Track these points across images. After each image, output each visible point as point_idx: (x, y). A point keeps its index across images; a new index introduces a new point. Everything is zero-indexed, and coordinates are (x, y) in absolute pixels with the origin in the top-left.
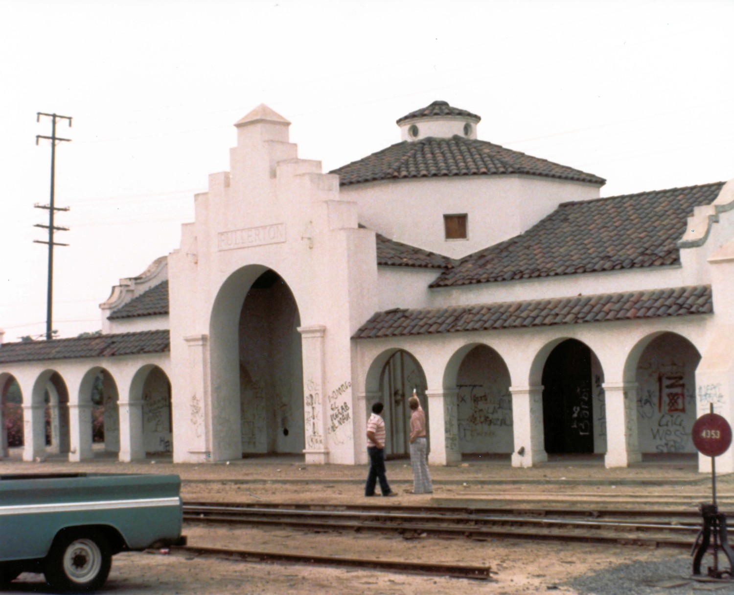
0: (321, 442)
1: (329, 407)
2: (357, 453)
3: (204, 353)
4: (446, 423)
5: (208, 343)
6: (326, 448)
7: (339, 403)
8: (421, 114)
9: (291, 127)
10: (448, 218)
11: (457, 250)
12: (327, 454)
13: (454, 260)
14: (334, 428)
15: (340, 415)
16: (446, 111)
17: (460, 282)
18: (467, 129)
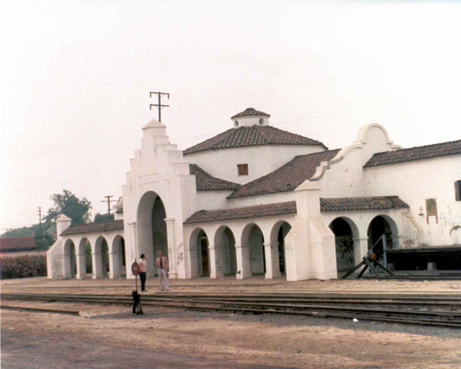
0: (174, 269)
1: (176, 254)
2: (186, 274)
3: (135, 230)
4: (216, 260)
5: (136, 225)
6: (176, 272)
7: (180, 252)
8: (238, 116)
9: (166, 129)
10: (239, 166)
11: (243, 181)
12: (176, 274)
13: (242, 185)
14: (178, 263)
15: (180, 258)
16: (255, 113)
17: (237, 197)
18: (261, 121)
